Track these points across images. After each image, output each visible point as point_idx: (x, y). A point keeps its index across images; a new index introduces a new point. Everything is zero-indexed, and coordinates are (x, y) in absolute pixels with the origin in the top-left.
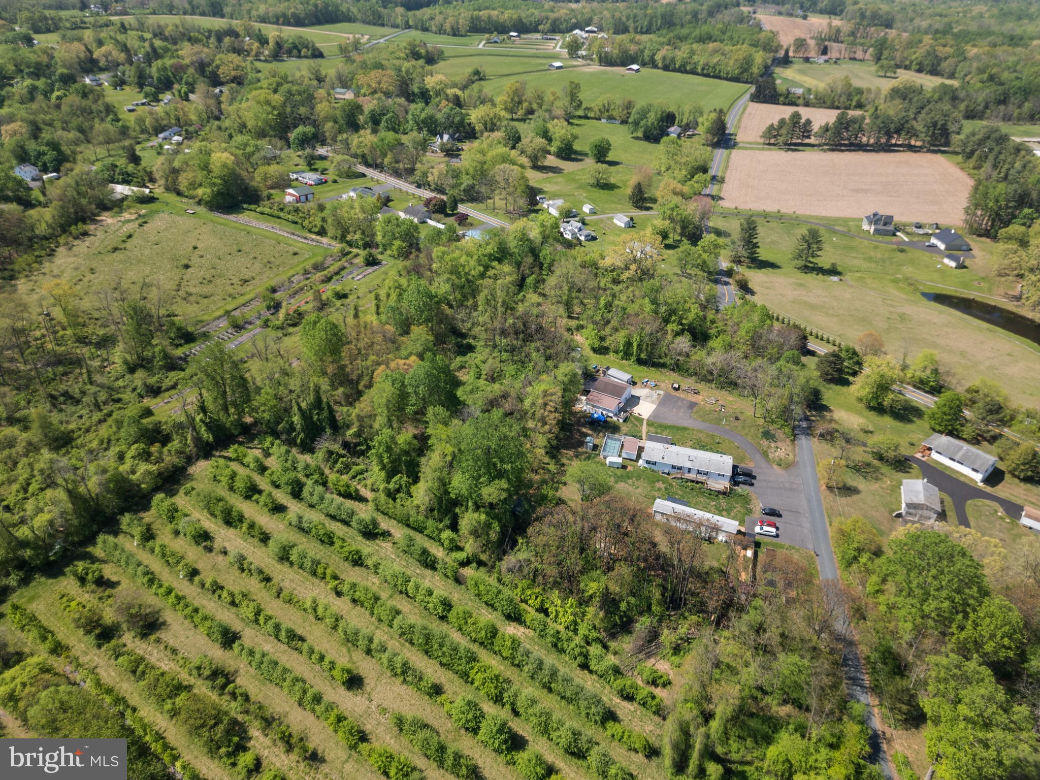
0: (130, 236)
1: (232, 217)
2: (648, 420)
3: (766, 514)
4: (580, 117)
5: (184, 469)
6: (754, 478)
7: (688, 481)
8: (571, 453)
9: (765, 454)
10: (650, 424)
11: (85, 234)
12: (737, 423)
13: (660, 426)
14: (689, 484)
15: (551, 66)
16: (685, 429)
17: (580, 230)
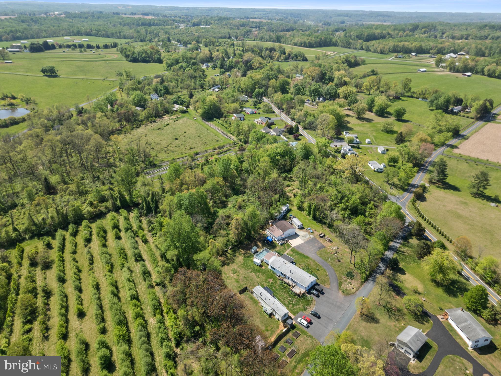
0: (168, 125)
1: (207, 123)
2: (293, 248)
3: (312, 314)
4: (408, 96)
5: (106, 214)
6: (323, 293)
7: (285, 283)
8: (243, 252)
9: (340, 284)
10: (293, 250)
11: (155, 122)
12: (338, 263)
13: (297, 252)
14: (286, 285)
15: (419, 70)
16: (307, 257)
17: (350, 150)
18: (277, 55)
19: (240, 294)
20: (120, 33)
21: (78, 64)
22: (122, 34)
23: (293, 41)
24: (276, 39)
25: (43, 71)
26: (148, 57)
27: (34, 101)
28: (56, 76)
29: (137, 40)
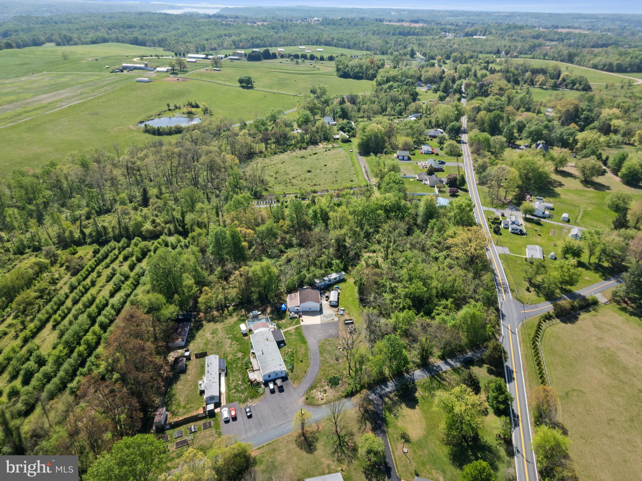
0: (315, 154)
1: (360, 157)
2: (300, 326)
6: (282, 391)
8: (243, 313)
9: (312, 388)
10: (298, 328)
11: (305, 148)
12: (333, 362)
13: (300, 333)
14: (250, 366)
16: (305, 342)
17: (513, 223)
18: (541, 80)
19: (197, 357)
20: (364, 43)
21: (282, 76)
22: (365, 45)
23: (591, 62)
24: (567, 58)
25: (241, 81)
26: (363, 73)
27: (211, 112)
28: (252, 88)
29: (378, 52)
